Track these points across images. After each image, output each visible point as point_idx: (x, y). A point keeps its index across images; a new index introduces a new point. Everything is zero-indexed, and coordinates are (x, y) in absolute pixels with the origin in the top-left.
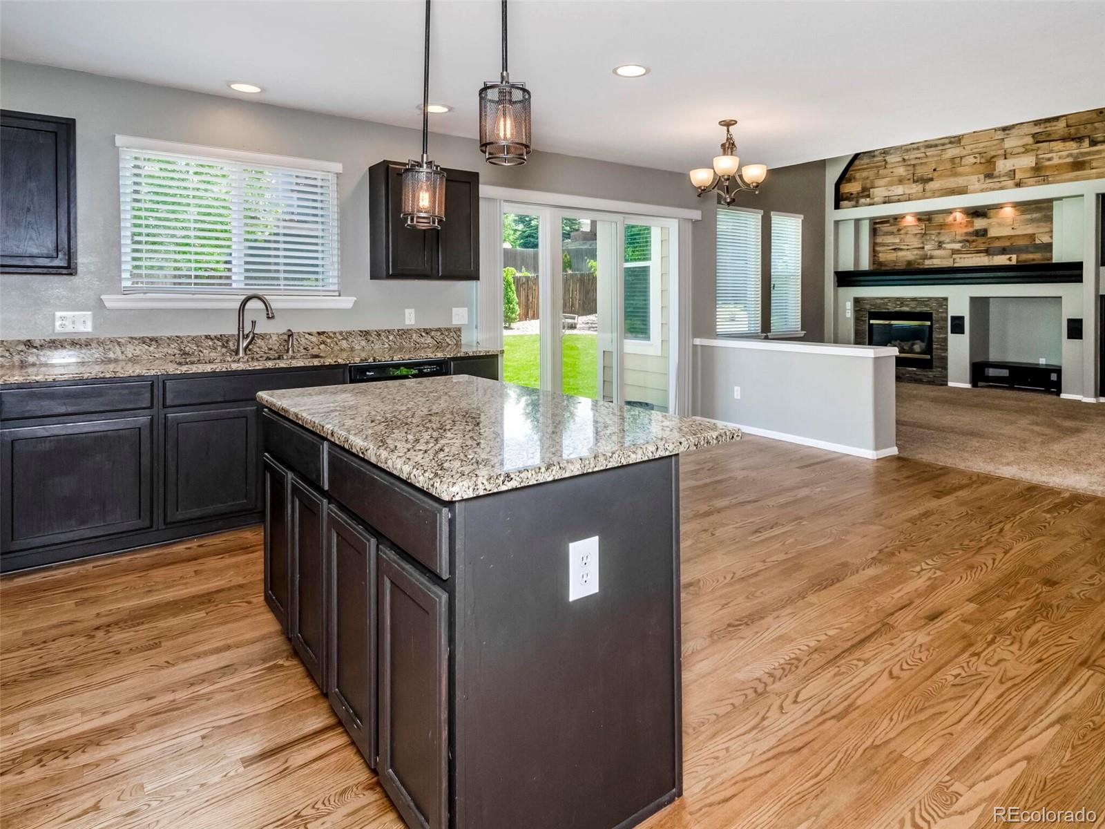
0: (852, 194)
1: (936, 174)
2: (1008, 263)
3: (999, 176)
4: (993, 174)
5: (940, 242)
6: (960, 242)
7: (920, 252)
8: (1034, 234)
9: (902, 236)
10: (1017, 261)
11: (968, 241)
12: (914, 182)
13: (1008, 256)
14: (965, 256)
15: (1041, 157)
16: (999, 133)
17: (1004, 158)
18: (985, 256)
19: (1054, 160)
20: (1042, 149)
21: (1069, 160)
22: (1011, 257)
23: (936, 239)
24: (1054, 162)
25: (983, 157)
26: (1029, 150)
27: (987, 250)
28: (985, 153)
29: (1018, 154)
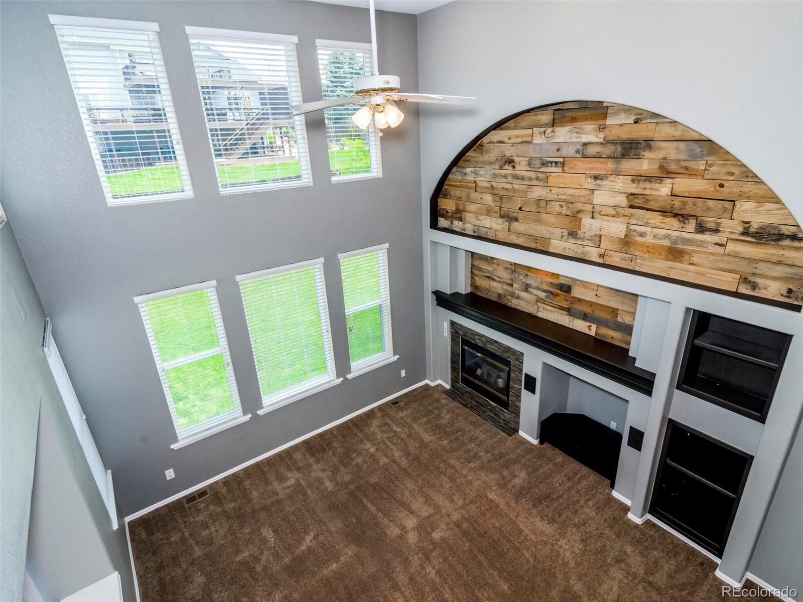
0: (447, 212)
1: (520, 215)
2: (588, 330)
3: (583, 239)
4: (577, 234)
5: (527, 285)
6: (545, 291)
7: (510, 289)
8: (618, 310)
9: (494, 265)
10: (596, 334)
11: (551, 293)
12: (501, 217)
13: (588, 324)
14: (548, 308)
15: (633, 227)
16: (590, 180)
17: (591, 216)
18: (567, 315)
19: (648, 237)
20: (636, 217)
21: (666, 243)
22: (590, 326)
23: (523, 281)
24: (649, 239)
25: (569, 208)
26: (621, 214)
27: (569, 309)
28: (572, 203)
29: (607, 216)
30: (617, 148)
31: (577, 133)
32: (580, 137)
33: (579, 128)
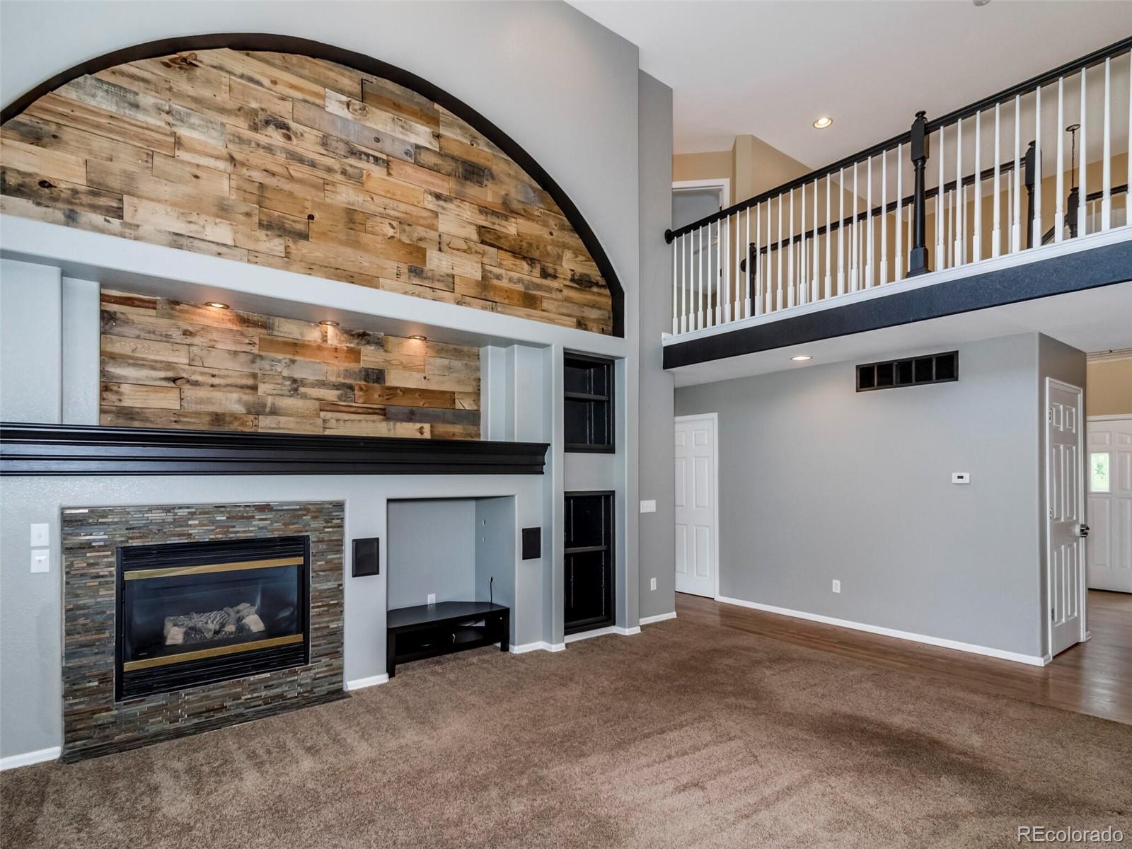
0: (47, 184)
1: (314, 228)
2: (418, 436)
3: (432, 278)
4: (422, 271)
5: (295, 381)
6: (336, 387)
7: (247, 397)
8: (453, 393)
10: (433, 435)
11: (350, 387)
12: (263, 225)
13: (418, 425)
14: (346, 416)
15: (488, 268)
16: (430, 198)
17: (437, 248)
18: (383, 420)
19: (504, 280)
20: (489, 256)
21: (520, 287)
22: (422, 428)
23: (285, 373)
24: (504, 283)
25: (404, 231)
26: (473, 250)
27: (384, 410)
28: (409, 225)
29: (458, 250)
30: (458, 168)
31: (402, 127)
32: (407, 135)
33: (405, 122)
